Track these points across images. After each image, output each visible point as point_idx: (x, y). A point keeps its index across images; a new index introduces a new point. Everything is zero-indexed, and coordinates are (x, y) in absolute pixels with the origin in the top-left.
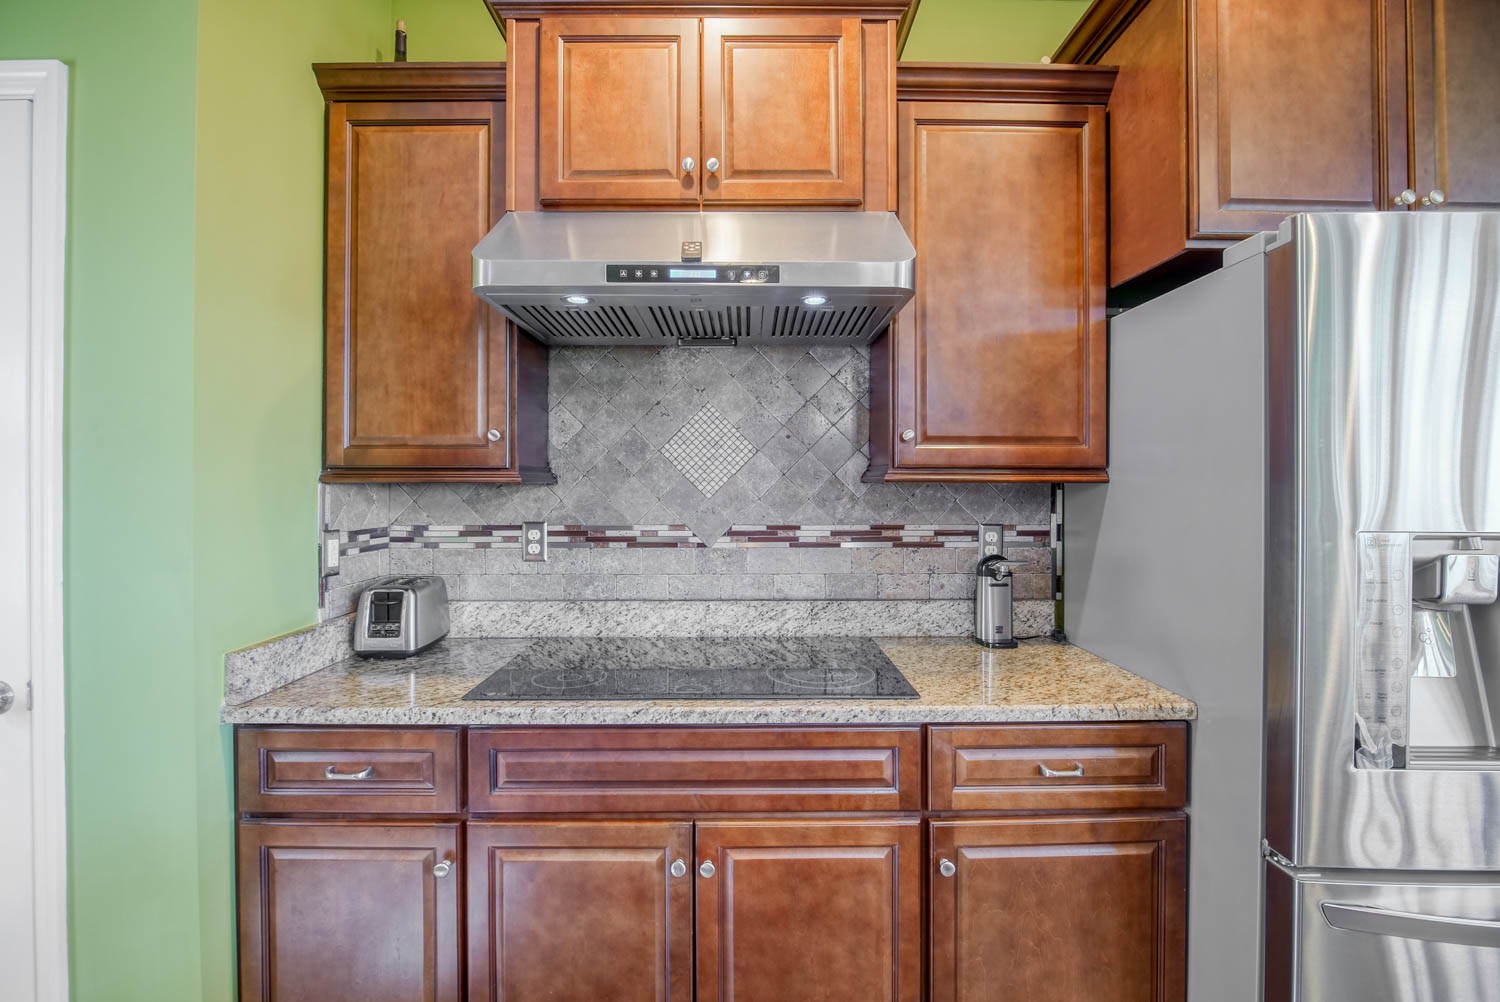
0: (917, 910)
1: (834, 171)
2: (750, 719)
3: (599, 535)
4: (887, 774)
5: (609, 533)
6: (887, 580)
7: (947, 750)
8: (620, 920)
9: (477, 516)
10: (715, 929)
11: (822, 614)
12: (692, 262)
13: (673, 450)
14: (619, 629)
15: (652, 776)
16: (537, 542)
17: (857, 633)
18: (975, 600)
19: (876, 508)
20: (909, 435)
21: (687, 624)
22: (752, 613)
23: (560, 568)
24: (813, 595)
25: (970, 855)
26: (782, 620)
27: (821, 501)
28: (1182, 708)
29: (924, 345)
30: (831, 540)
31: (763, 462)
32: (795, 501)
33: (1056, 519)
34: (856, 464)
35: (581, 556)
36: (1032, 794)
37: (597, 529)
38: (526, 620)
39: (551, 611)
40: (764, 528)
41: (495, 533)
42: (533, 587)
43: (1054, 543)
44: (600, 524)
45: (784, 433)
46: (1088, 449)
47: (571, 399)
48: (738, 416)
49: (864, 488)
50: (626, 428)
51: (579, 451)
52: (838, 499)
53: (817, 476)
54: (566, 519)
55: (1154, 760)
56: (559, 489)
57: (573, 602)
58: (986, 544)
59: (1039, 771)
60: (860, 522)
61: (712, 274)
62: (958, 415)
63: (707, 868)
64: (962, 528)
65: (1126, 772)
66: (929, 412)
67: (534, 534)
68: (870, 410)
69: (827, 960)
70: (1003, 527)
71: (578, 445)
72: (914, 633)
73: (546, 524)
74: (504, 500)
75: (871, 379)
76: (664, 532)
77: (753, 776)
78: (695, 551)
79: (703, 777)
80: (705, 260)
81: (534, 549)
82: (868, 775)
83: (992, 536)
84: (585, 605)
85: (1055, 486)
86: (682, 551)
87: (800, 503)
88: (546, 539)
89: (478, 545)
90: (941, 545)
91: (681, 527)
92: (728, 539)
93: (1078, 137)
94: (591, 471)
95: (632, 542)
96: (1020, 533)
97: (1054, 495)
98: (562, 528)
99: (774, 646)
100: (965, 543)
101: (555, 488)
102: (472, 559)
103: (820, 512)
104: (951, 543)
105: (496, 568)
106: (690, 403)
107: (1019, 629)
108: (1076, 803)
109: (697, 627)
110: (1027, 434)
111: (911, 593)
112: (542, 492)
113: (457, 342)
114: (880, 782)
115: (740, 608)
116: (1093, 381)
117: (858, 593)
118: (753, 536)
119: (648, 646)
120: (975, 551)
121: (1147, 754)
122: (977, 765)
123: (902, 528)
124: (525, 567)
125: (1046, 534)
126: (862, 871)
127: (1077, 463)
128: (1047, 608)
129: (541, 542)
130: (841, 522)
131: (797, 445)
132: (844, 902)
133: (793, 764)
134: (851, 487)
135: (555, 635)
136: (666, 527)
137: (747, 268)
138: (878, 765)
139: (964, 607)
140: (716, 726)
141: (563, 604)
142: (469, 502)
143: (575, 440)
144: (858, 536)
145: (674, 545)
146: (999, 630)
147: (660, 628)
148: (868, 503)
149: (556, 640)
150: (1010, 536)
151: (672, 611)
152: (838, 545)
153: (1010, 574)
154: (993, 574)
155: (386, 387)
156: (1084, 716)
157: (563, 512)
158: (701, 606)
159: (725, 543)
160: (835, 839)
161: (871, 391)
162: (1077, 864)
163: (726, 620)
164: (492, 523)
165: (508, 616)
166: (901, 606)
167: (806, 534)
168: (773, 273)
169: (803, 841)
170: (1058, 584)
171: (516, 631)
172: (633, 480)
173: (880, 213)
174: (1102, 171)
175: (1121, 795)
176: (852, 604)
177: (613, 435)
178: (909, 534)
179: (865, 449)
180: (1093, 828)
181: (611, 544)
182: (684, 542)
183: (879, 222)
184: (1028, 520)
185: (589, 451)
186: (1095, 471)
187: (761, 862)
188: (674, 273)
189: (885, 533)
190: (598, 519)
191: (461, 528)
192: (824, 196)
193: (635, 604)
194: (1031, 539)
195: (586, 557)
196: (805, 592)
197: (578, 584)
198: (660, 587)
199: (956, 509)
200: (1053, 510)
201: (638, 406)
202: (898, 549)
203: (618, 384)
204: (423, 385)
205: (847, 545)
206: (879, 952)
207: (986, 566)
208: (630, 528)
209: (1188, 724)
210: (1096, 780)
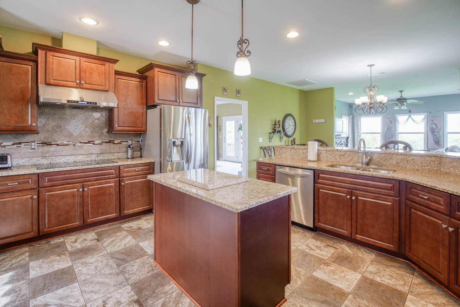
0: (119, 191)
1: (104, 85)
2: (93, 167)
3: (50, 144)
4: (114, 173)
5: (52, 143)
6: (112, 150)
7: (123, 169)
8: (70, 200)
9: (17, 140)
10: (87, 199)
11: (99, 156)
12: (82, 101)
13: (67, 127)
14: (55, 162)
15: (76, 178)
16: (34, 145)
17: (106, 159)
18: (127, 152)
19: (110, 138)
20: (116, 126)
21: (71, 160)
22: (85, 156)
23: (40, 150)
24: (98, 153)
25: (126, 182)
26: (91, 158)
27: (99, 136)
28: (153, 161)
29: (119, 112)
30: (101, 143)
31: (87, 129)
32: (94, 137)
33: (141, 139)
34: (106, 130)
35: (45, 148)
36: (134, 173)
37: (49, 142)
38: (31, 161)
39: (38, 159)
40: (87, 141)
41: (22, 144)
42: (33, 155)
43: (140, 143)
44: (50, 141)
45: (91, 124)
46: (143, 129)
47: (43, 116)
48: (82, 121)
49: (107, 134)
50: (56, 123)
51: (45, 127)
52: (102, 136)
53: (98, 132)
54: (41, 140)
55: (150, 168)
56: (40, 135)
57: (44, 157)
58: (129, 143)
59: (135, 170)
60: (107, 140)
61: (86, 103)
62: (124, 123)
63: (86, 189)
64: (126, 140)
65: (146, 169)
66: (119, 122)
67: (33, 144)
68: (109, 121)
69: (105, 200)
70: (132, 140)
71: (45, 125)
72: (117, 158)
73: (36, 142)
74: (25, 137)
75: (109, 116)
76: (65, 143)
77: (93, 175)
78: (72, 146)
79: (84, 177)
80: (85, 101)
81: (33, 147)
82: (111, 173)
83: (130, 142)
84: (47, 158)
85: (141, 134)
86: (69, 146)
87: (95, 137)
88: (36, 145)
89: (17, 147)
90: (122, 143)
91: (70, 142)
92: (80, 144)
93: (142, 84)
94: (48, 131)
95: (58, 145)
96: (135, 141)
97: (140, 135)
98: (40, 142)
99: (90, 162)
100: (126, 143)
101: (39, 134)
102: (16, 150)
103: (99, 138)
104: (123, 143)
105: (23, 151)
106: (71, 118)
107: (135, 156)
108: (140, 174)
109: (73, 160)
110: (135, 126)
111: (116, 152)
112: (35, 135)
113: (24, 107)
114: (113, 174)
115: (83, 156)
116: (144, 119)
117: (106, 152)
118: (85, 143)
119: (62, 164)
120: (127, 144)
121: (149, 167)
122: (127, 170)
123: (114, 141)
124: (31, 151)
125: (139, 141)
126: (110, 187)
127: (142, 130)
128: (139, 153)
129: (35, 145)
130: (103, 140)
131: (94, 127)
132: (107, 192)
133: (99, 173)
134: (105, 134)
135: (39, 164)
136: (66, 142)
137: (92, 102)
138: (112, 172)
139: (125, 153)
140: (87, 168)
141: (41, 158)
142: (15, 137)
143: (44, 125)
144: (106, 142)
145: (68, 145)
146: (131, 156)
147: (65, 161)
148: (108, 137)
149: (40, 165)
150: (133, 142)
151: (68, 157)
152: (102, 144)
153: (133, 147)
154: (130, 147)
155: (5, 114)
156: (141, 163)
157: (41, 139)
158: (74, 156)
159: (79, 144)
160: (106, 183)
161: (109, 117)
162: (140, 182)
163: (79, 158)
164: (21, 142)
165: (26, 161)
166: (114, 154)
167: (96, 142)
168: (96, 104)
169: (101, 184)
170: (141, 149)
171: (29, 164)
172: (58, 132)
173: (112, 93)
174: (146, 90)
175: (146, 172)
176: (105, 154)
177: (53, 124)
178: (116, 142)
179: (108, 127)
180: (142, 177)
181: (53, 145)
182: (70, 144)
183: (111, 94)
184: (136, 139)
185: (47, 127)
186: (145, 131)
187: (94, 188)
188: (79, 102)
189: (111, 142)
190: (50, 140)
191: (13, 143)
192: (102, 89)
193: (59, 157)
194: (137, 142)
195: (46, 148)
196: (96, 152)
197: (45, 154)
198: (64, 153)
199: (124, 137)
200: (140, 138)
201: (59, 118)
202: (114, 144)
203: (55, 114)
204: (15, 114)
205: (104, 144)
206: (113, 198)
207: (129, 146)
208: (58, 142)
209: (154, 163)
210: (143, 171)
